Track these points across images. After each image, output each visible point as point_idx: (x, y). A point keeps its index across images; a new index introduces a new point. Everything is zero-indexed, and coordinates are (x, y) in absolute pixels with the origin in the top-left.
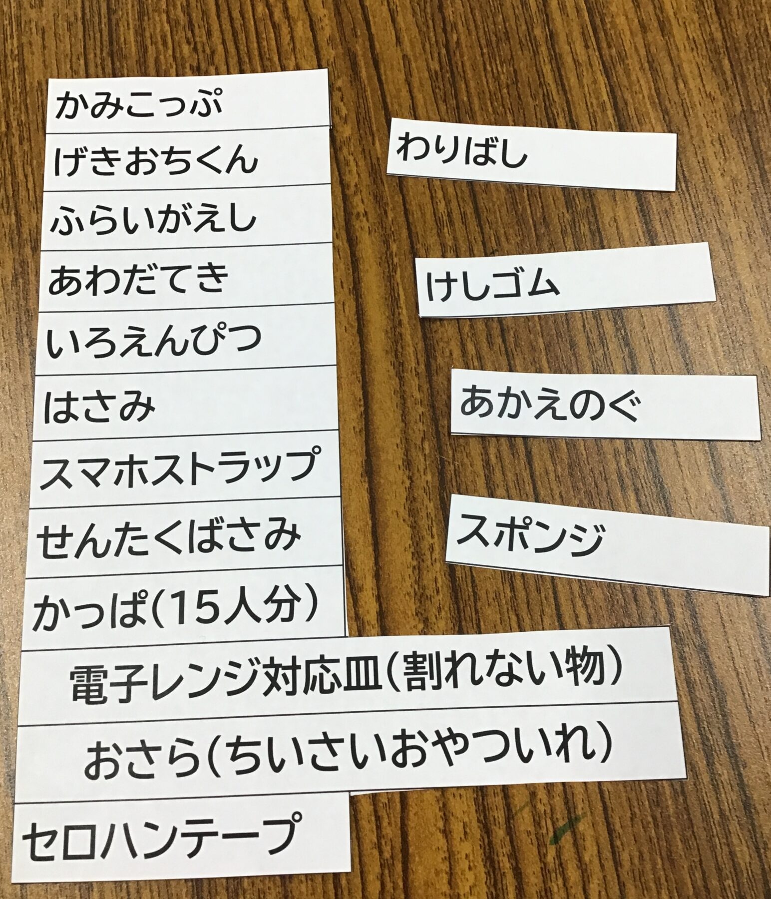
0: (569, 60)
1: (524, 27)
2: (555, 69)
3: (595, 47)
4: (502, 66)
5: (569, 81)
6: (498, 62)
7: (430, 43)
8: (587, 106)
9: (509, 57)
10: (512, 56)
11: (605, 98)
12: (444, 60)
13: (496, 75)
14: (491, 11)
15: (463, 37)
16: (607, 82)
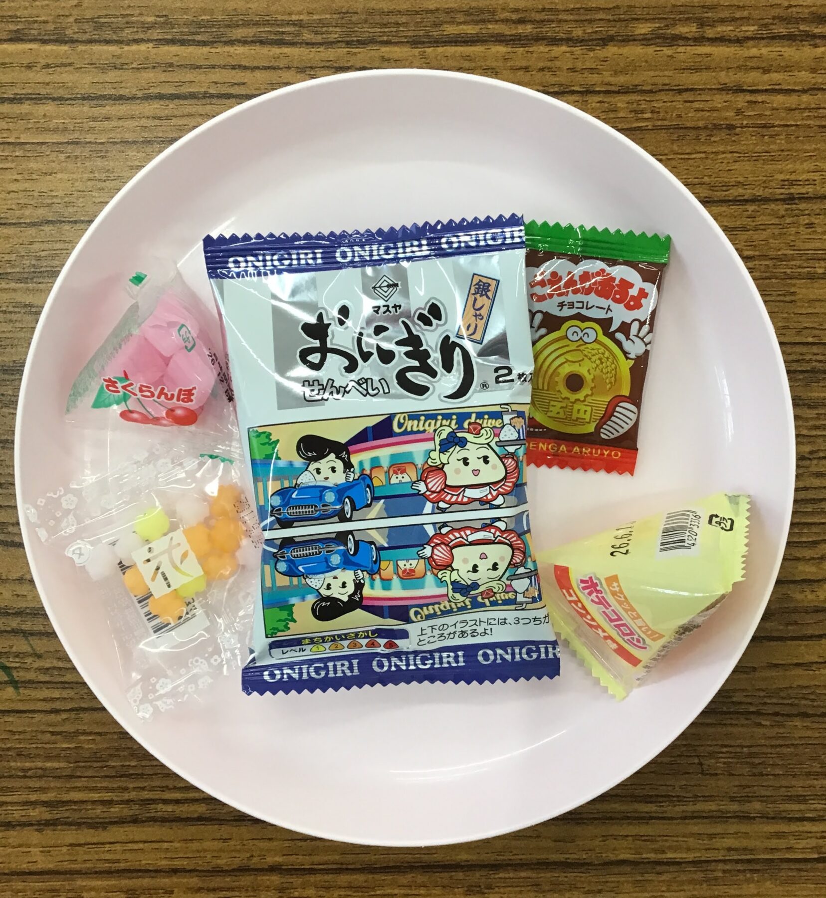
0: (719, 829)
1: (764, 793)
2: (710, 814)
3: (727, 858)
4: (725, 763)
5: (695, 824)
6: (730, 760)
7: (764, 697)
8: (664, 836)
9: (733, 772)
10: (733, 775)
11: (670, 855)
12: (742, 708)
13: (716, 755)
14: (789, 764)
15: (765, 730)
16: (687, 860)
